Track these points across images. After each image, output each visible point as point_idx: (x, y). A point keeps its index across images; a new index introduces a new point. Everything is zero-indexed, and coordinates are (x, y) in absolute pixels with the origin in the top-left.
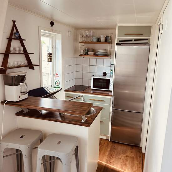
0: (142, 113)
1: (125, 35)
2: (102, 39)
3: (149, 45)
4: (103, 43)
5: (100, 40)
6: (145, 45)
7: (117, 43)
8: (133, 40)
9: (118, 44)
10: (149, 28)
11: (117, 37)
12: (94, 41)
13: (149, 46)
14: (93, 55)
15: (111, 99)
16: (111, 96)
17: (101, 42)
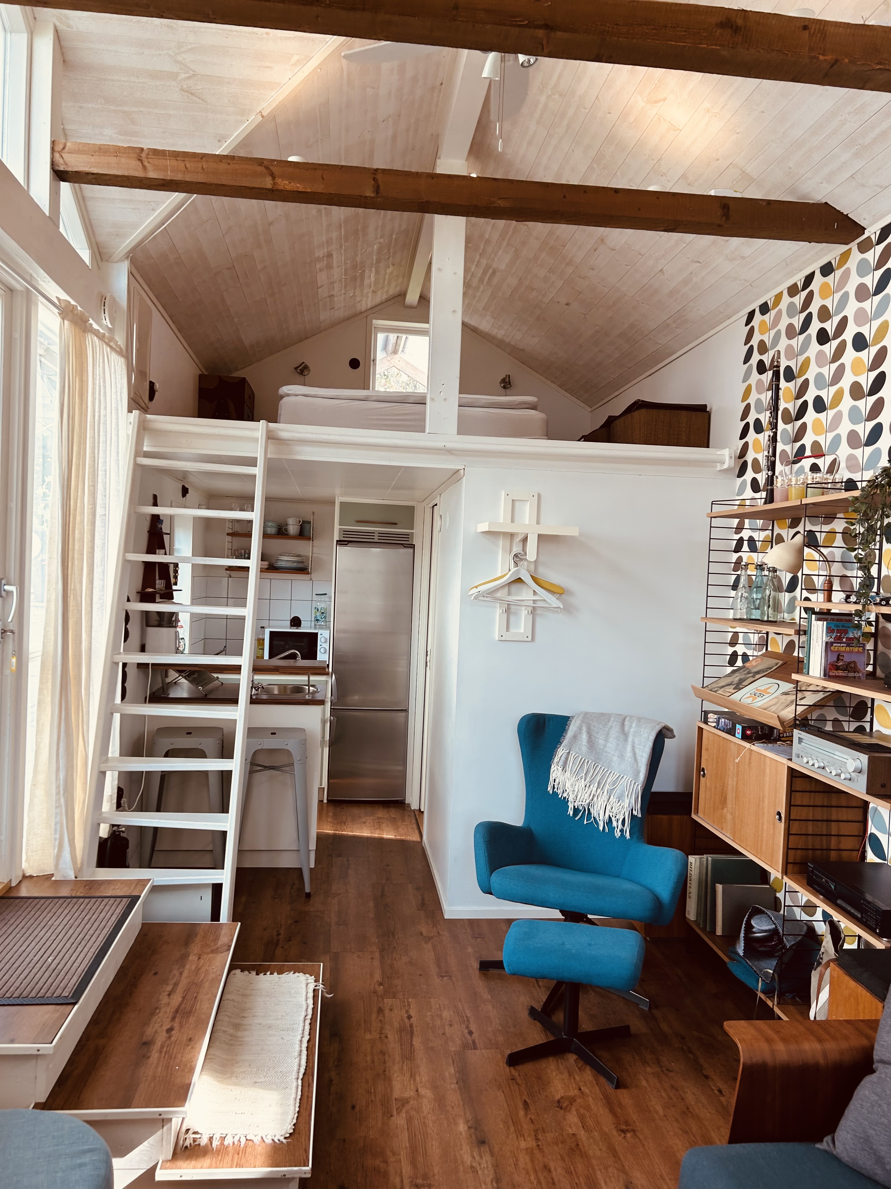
0: (406, 711)
1: (358, 522)
2: (293, 529)
3: (413, 546)
4: (293, 538)
5: (286, 530)
6: (405, 546)
7: (337, 541)
8: (376, 535)
9: (340, 542)
10: (410, 511)
11: (337, 527)
12: (269, 533)
13: (411, 550)
14: (267, 569)
15: (327, 682)
16: (327, 674)
17: (287, 535)
